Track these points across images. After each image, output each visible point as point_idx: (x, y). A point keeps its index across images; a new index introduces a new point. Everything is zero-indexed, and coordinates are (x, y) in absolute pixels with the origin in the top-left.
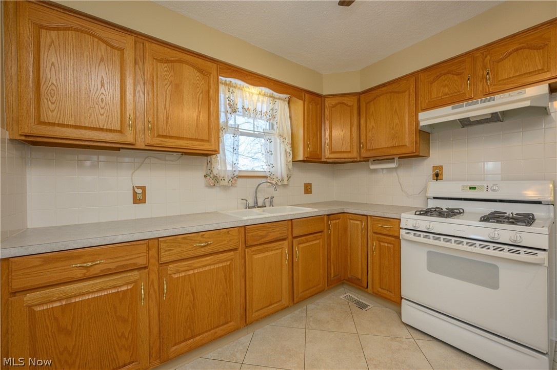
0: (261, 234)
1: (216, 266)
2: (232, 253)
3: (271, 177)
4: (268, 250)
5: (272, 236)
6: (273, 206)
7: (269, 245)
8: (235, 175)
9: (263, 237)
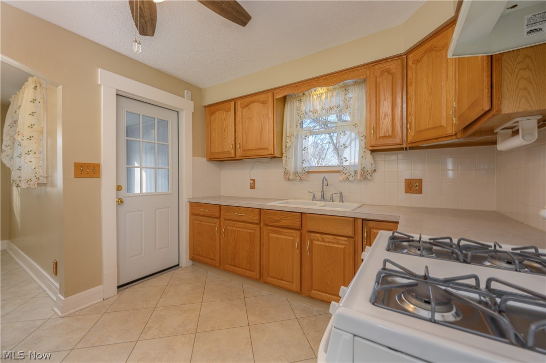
0: (275, 218)
1: (246, 230)
2: (255, 226)
3: (344, 171)
4: (280, 233)
5: (284, 223)
6: (343, 202)
7: (281, 230)
8: (306, 171)
9: (276, 221)
